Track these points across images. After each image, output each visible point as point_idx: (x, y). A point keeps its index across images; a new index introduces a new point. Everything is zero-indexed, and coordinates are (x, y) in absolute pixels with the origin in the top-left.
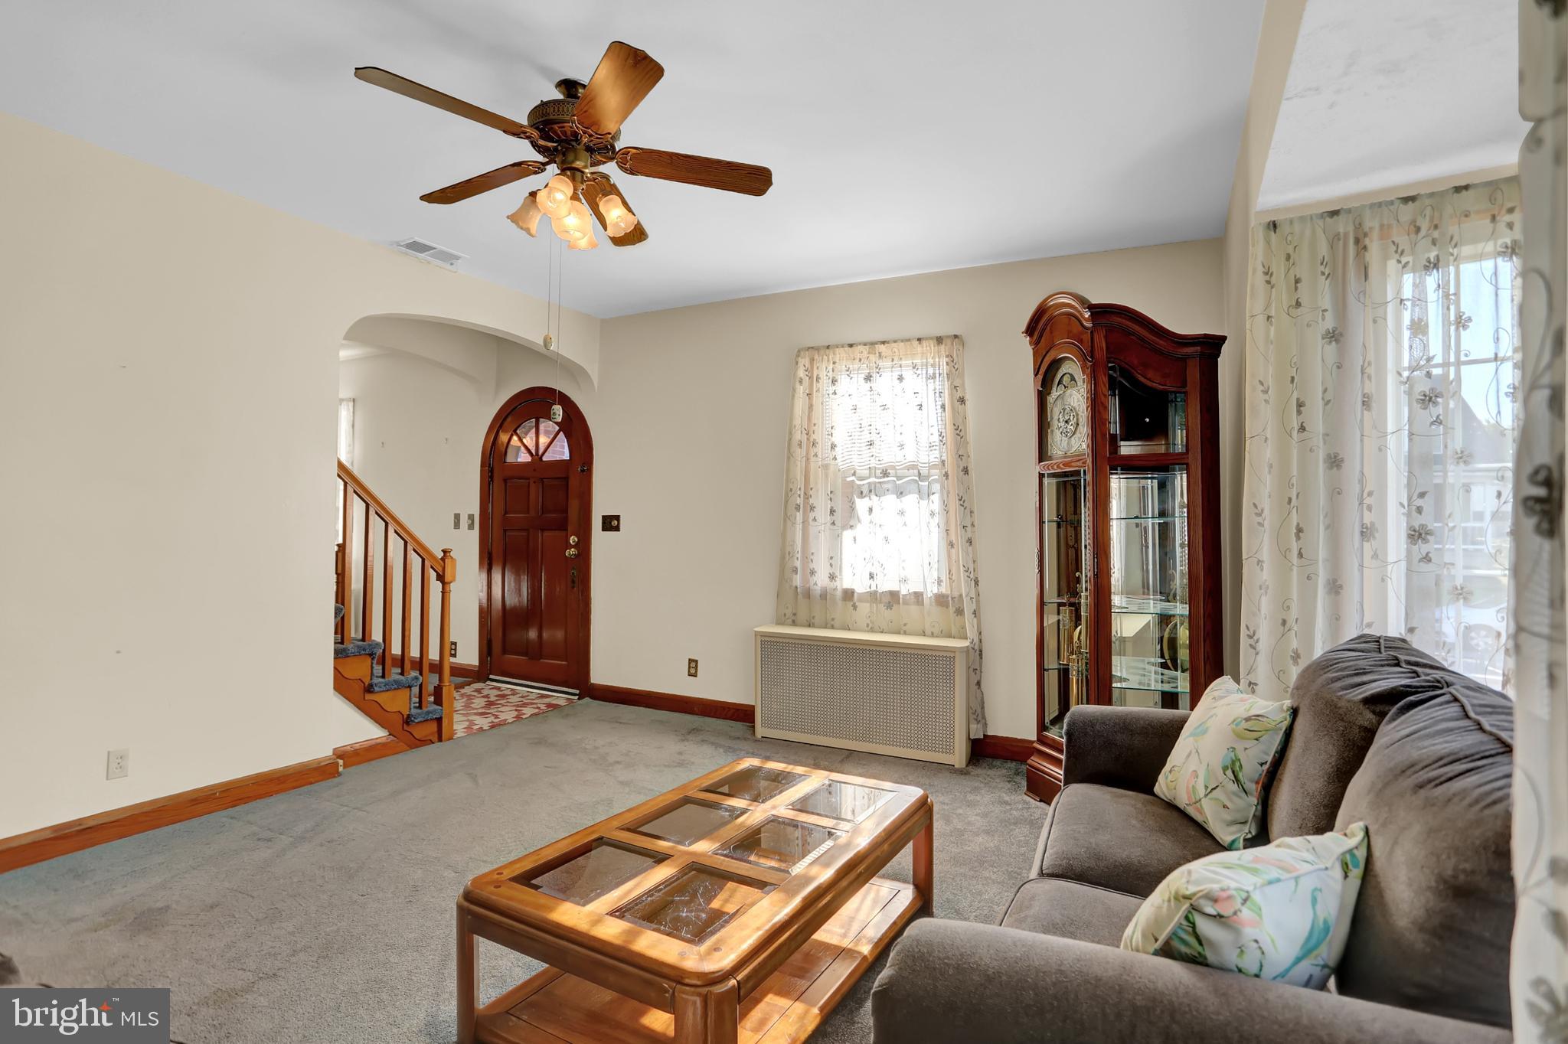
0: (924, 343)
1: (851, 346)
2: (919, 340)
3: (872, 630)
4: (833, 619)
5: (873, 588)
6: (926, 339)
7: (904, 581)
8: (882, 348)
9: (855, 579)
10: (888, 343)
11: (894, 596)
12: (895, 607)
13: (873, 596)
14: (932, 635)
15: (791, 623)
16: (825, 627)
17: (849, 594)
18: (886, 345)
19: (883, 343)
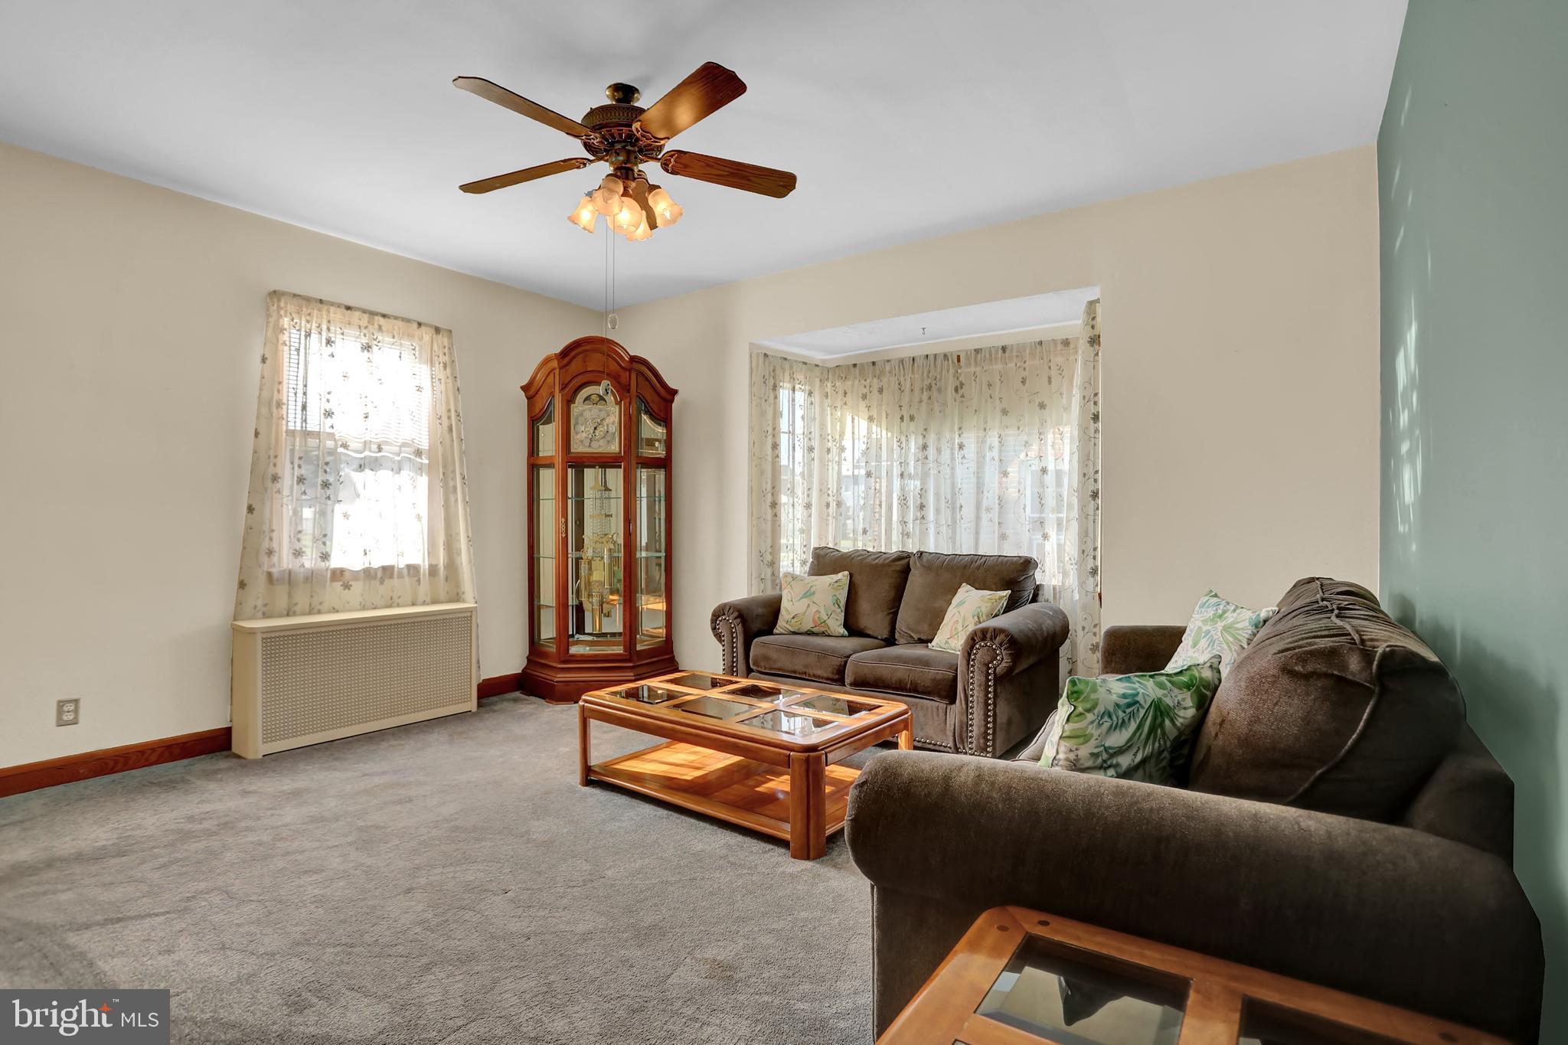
0: (423, 328)
1: (348, 308)
2: (420, 324)
3: (364, 608)
4: (321, 603)
5: (367, 565)
6: (426, 325)
7: (401, 554)
8: (382, 321)
9: (346, 556)
10: (389, 318)
11: (388, 571)
12: (387, 581)
13: (368, 573)
14: (424, 603)
15: (262, 616)
16: (310, 613)
17: (338, 574)
18: (386, 319)
19: (384, 316)
